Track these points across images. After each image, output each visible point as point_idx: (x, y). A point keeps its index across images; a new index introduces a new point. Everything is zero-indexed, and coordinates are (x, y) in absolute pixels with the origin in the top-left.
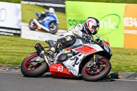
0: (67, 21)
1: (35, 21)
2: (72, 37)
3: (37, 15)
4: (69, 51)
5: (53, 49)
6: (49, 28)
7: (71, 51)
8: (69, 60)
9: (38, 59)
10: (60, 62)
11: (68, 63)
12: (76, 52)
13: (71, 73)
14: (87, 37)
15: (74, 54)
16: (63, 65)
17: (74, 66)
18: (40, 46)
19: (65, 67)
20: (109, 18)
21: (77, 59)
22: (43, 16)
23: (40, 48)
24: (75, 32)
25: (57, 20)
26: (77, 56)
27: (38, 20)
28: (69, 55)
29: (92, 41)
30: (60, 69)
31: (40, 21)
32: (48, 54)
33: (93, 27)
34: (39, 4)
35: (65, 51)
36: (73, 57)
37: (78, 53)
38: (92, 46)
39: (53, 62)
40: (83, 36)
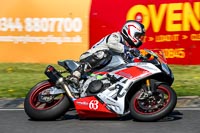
2: (106, 52)
4: (105, 76)
5: (77, 74)
8: (107, 91)
9: (54, 91)
10: (92, 93)
12: (117, 77)
13: (111, 110)
16: (98, 99)
17: (116, 99)
19: (101, 102)
23: (54, 73)
28: (104, 82)
29: (141, 58)
30: (93, 105)
32: (70, 82)
37: (121, 78)
38: (142, 65)
39: (79, 94)
40: (126, 51)
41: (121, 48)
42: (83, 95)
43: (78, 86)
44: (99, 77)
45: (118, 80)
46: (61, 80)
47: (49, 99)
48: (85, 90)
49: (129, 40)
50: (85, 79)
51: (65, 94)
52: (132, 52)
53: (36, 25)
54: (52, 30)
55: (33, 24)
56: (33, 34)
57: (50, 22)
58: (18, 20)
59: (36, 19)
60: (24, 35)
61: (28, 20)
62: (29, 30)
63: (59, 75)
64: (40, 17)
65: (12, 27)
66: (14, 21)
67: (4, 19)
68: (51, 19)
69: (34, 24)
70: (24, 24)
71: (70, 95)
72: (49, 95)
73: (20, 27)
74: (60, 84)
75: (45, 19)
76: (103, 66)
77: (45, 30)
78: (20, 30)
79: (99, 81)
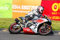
5: (24, 21)
7: (33, 22)
11: (32, 27)
13: (33, 32)
18: (18, 19)
19: (31, 29)
30: (28, 30)
33: (42, 10)
37: (37, 22)
38: (43, 19)
39: (24, 27)
40: (38, 15)
41: (37, 14)
43: (24, 24)
44: (30, 22)
45: (36, 23)
46: (19, 22)
47: (16, 28)
48: (26, 25)
49: (39, 12)
50: (26, 22)
51: (21, 26)
52: (40, 15)
53: (25, 7)
56: (24, 10)
57: (29, 7)
58: (19, 6)
59: (25, 6)
61: (22, 6)
63: (19, 21)
65: (18, 8)
66: (18, 6)
67: (15, 5)
68: (29, 6)
69: (24, 7)
70: (21, 7)
71: (22, 27)
72: (16, 27)
77: (27, 9)
79: (30, 23)
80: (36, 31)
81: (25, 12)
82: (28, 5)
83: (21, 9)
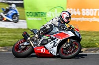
0: (26, 13)
1: (2, 14)
2: (50, 25)
3: (3, 9)
5: (36, 36)
6: (13, 18)
7: (51, 37)
8: (49, 44)
9: (26, 44)
10: (43, 45)
11: (49, 46)
14: (62, 26)
15: (53, 39)
16: (45, 48)
17: (53, 48)
18: (27, 34)
20: (56, 10)
21: (55, 43)
22: (8, 10)
23: (27, 35)
24: (53, 23)
25: (18, 13)
26: (55, 40)
27: (4, 13)
28: (49, 40)
29: (66, 29)
30: (42, 51)
31: (6, 14)
32: (33, 40)
34: (4, 1)
35: (45, 37)
36: (52, 41)
37: (56, 38)
39: (37, 45)
40: (59, 25)
42: (38, 46)
49: (63, 20)
53: (87, 12)
54: (95, 15)
55: (85, 12)
56: (85, 16)
57: (94, 11)
58: (78, 10)
59: (87, 9)
60: (81, 17)
61: (83, 10)
62: (84, 15)
64: (89, 9)
65: (75, 13)
66: (76, 10)
70: (81, 12)
73: (79, 13)
74: (28, 40)
75: (91, 10)
76: (49, 32)
77: (91, 15)
78: (79, 15)
80: (54, 51)
81: (87, 19)
82: (93, 8)
83: (81, 14)
